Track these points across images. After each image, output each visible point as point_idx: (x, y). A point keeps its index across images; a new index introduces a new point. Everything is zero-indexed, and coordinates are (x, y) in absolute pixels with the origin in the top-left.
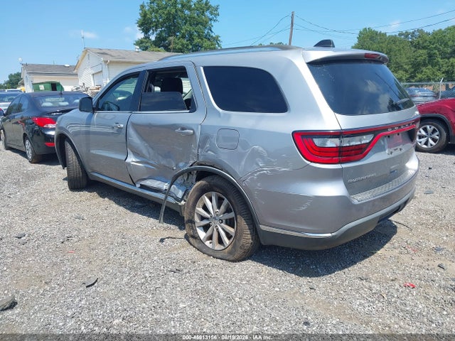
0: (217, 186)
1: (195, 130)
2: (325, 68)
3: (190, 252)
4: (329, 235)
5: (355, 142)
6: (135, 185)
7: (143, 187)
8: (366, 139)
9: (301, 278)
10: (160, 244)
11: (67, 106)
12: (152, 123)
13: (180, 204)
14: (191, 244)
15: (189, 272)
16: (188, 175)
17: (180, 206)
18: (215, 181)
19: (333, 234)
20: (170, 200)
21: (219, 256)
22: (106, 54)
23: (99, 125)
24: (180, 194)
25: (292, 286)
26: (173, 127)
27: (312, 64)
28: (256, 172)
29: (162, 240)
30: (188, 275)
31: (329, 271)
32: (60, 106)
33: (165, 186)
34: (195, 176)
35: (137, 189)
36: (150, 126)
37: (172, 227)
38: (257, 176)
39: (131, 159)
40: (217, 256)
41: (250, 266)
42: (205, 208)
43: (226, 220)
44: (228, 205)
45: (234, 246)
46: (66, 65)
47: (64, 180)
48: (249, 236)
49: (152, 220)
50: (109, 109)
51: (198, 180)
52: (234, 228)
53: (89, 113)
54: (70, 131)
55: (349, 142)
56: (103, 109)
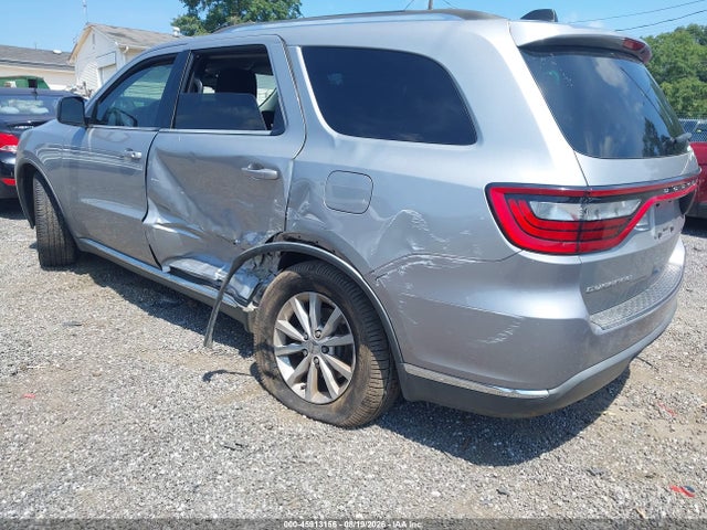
0: (320, 282)
1: (282, 170)
2: (553, 59)
3: (264, 406)
4: (545, 393)
5: (609, 212)
6: (160, 267)
7: (174, 271)
8: (627, 208)
9: (478, 468)
10: (205, 384)
11: (44, 114)
12: (194, 151)
13: (245, 309)
14: (265, 388)
15: (261, 450)
16: (264, 256)
17: (246, 314)
18: (317, 272)
19: (552, 391)
20: (228, 300)
21: (320, 416)
22: (123, 36)
23: (97, 151)
24: (246, 292)
25: (463, 486)
26: (236, 162)
27: (530, 51)
28: (404, 263)
29: (207, 377)
30: (258, 455)
31: (529, 453)
32: (32, 115)
33: (218, 274)
34: (277, 260)
35: (163, 274)
36: (192, 158)
37: (229, 350)
38: (407, 270)
39: (155, 219)
40: (317, 416)
41: (379, 439)
42: (295, 321)
43: (336, 348)
44: (341, 318)
45: (350, 399)
46: (56, 51)
47: (31, 247)
48: (381, 384)
49: (191, 334)
50: (119, 123)
51: (283, 267)
52: (349, 364)
53: (77, 129)
54: (43, 160)
55: (597, 212)
56: (105, 122)
